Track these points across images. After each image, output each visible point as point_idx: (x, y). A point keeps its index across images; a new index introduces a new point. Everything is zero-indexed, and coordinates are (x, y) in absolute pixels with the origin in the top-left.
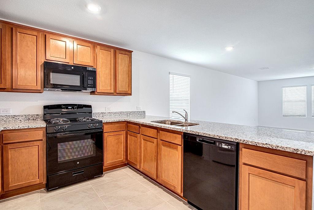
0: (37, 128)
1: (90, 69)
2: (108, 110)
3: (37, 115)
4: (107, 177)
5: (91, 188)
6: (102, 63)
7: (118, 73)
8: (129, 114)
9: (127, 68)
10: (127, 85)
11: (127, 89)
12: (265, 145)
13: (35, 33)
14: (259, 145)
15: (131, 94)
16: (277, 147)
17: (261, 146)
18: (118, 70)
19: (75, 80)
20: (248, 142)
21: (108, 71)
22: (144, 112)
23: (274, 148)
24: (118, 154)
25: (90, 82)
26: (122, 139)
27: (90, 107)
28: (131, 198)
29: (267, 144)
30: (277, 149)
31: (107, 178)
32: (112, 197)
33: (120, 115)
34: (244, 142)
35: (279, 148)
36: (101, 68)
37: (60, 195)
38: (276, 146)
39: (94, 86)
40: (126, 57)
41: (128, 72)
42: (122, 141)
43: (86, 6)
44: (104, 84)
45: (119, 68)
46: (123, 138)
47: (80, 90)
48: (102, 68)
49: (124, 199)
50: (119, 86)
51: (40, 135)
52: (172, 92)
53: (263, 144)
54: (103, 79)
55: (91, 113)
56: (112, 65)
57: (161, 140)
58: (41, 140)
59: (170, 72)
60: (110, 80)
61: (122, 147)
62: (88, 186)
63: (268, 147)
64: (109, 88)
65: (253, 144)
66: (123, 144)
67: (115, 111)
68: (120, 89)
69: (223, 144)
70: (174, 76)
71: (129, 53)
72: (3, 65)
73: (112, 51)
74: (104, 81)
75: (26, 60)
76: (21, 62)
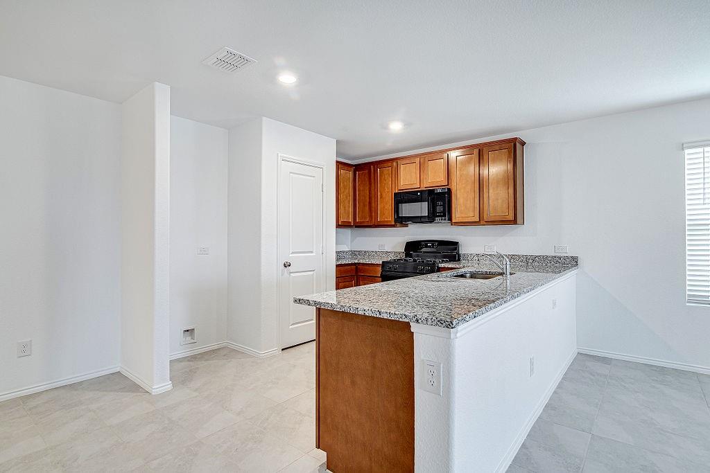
1: (439, 191)
2: (489, 250)
6: (459, 176)
7: (487, 186)
11: (505, 213)
13: (390, 164)
15: (515, 222)
22: (574, 258)
25: (439, 209)
39: (444, 214)
40: (503, 155)
41: (507, 181)
44: (463, 209)
45: (490, 177)
48: (460, 184)
52: (701, 201)
56: (477, 176)
60: (472, 201)
64: (472, 215)
68: (490, 212)
71: (508, 145)
72: (370, 203)
73: (476, 151)
74: (463, 204)
75: (384, 195)
76: (381, 198)
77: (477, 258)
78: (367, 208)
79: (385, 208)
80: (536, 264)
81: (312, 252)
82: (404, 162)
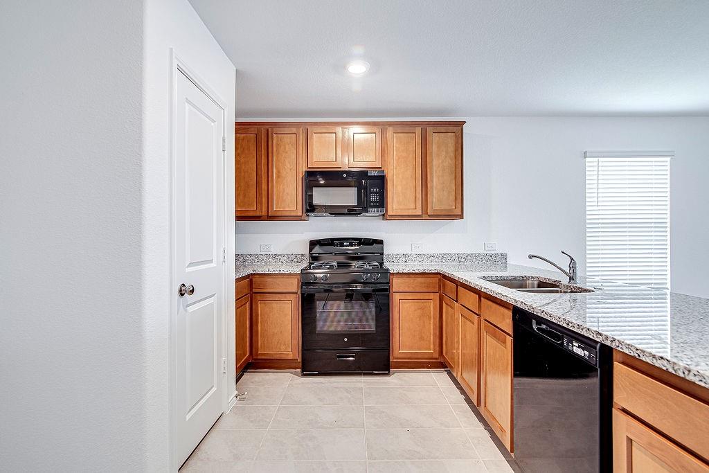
0: (290, 274)
1: (374, 173)
2: (417, 249)
3: (303, 255)
4: (397, 380)
5: (361, 389)
6: (397, 158)
7: (432, 174)
8: (463, 260)
9: (451, 160)
10: (452, 198)
11: (452, 206)
12: (658, 361)
13: (294, 130)
14: (644, 359)
15: (461, 216)
16: (686, 372)
17: (649, 362)
18: (431, 168)
19: (348, 196)
20: (620, 346)
21: (409, 173)
22: (504, 256)
23: (679, 372)
24: (422, 338)
25: (374, 197)
26: (432, 309)
27: (381, 242)
28: (413, 427)
29: (662, 358)
30: (687, 378)
31: (395, 381)
32: (384, 412)
33: (444, 261)
34: (614, 344)
35: (691, 378)
36: (396, 168)
37: (314, 385)
38: (685, 368)
39: (382, 203)
40: (450, 139)
41: (454, 169)
42: (432, 313)
43: (345, 67)
44: (401, 200)
45: (434, 163)
46: (432, 307)
47: (360, 214)
48: (398, 168)
49: (401, 424)
50: (434, 200)
51: (293, 285)
52: (595, 203)
53: (654, 357)
54: (399, 188)
55: (382, 254)
56: (419, 160)
57: (486, 320)
58: (296, 293)
59: (585, 153)
60: (413, 190)
61: (432, 327)
62: (359, 384)
63: (664, 368)
64: (413, 206)
65: (632, 354)
66: (432, 320)
67: (432, 253)
68: (435, 205)
69: (574, 344)
70: (601, 159)
71: (456, 128)
72: (258, 183)
73: (418, 131)
74: (400, 193)
75: (283, 173)
76: (278, 177)
77: (404, 259)
78: (253, 191)
79: (288, 192)
80: (469, 263)
81: (211, 261)
82: (319, 129)
